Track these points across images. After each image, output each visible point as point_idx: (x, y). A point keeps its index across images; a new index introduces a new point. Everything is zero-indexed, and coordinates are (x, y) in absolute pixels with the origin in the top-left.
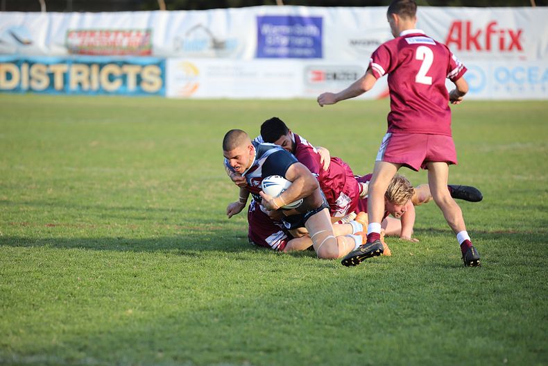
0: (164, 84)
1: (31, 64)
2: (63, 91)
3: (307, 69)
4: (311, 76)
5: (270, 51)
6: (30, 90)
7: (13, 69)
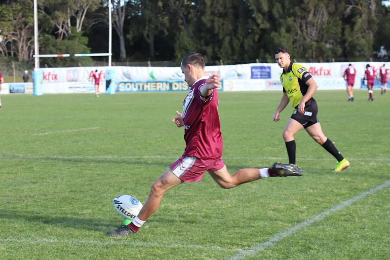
0: (223, 87)
3: (266, 82)
4: (268, 84)
5: (255, 77)
6: (182, 90)
7: (177, 84)
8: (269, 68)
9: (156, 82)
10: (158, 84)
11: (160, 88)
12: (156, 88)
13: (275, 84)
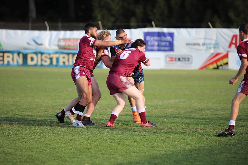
1: (42, 54)
2: (56, 66)
3: (166, 56)
4: (168, 59)
5: (149, 48)
6: (42, 65)
7: (34, 56)
8: (171, 35)
9: (4, 52)
10: (6, 55)
11: (8, 62)
12: (3, 60)
13: (179, 59)
